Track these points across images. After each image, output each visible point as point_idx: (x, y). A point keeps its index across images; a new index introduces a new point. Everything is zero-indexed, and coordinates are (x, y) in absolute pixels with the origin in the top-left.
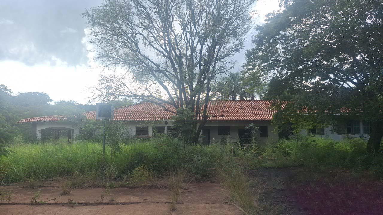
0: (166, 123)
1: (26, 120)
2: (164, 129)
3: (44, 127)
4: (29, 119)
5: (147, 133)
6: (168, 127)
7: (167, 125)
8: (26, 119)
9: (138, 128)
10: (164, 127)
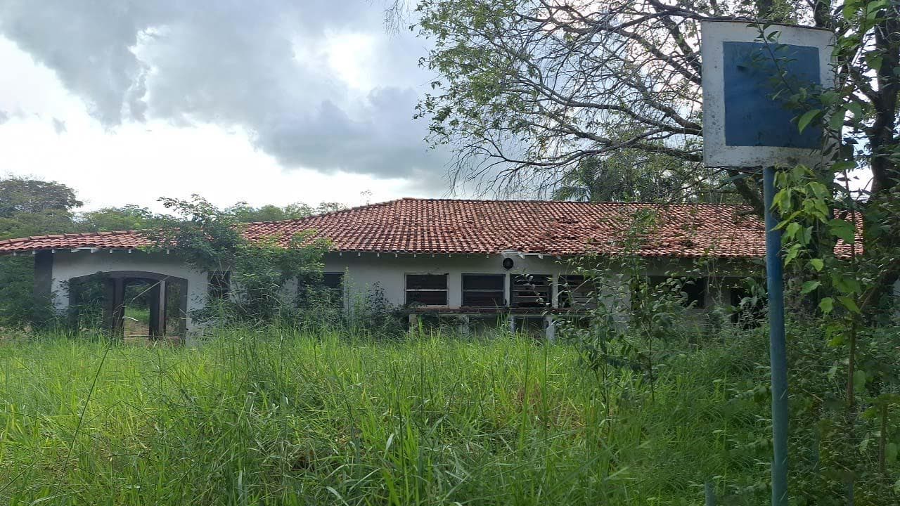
0: (508, 263)
1: (11, 243)
2: (502, 286)
3: (80, 271)
4: (26, 242)
5: (442, 298)
6: (512, 276)
7: (513, 271)
8: (12, 240)
9: (411, 281)
10: (502, 277)
